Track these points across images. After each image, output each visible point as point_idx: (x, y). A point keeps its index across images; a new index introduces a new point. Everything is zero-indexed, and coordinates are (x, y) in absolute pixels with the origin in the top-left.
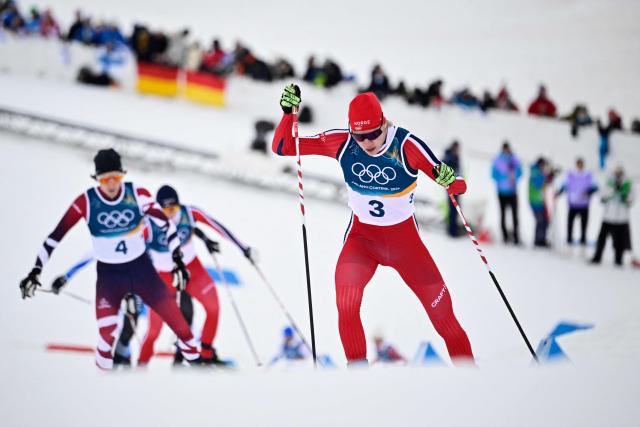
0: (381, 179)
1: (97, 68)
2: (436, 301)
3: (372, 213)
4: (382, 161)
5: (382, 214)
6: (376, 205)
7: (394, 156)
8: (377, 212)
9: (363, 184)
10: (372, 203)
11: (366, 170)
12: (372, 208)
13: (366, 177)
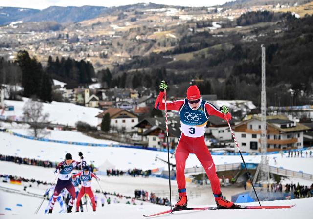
0: (196, 119)
1: (5, 180)
2: (210, 167)
3: (190, 133)
4: (197, 112)
5: (194, 133)
6: (192, 129)
7: (201, 110)
8: (192, 132)
9: (189, 121)
10: (190, 128)
11: (190, 115)
12: (190, 131)
13: (190, 118)
